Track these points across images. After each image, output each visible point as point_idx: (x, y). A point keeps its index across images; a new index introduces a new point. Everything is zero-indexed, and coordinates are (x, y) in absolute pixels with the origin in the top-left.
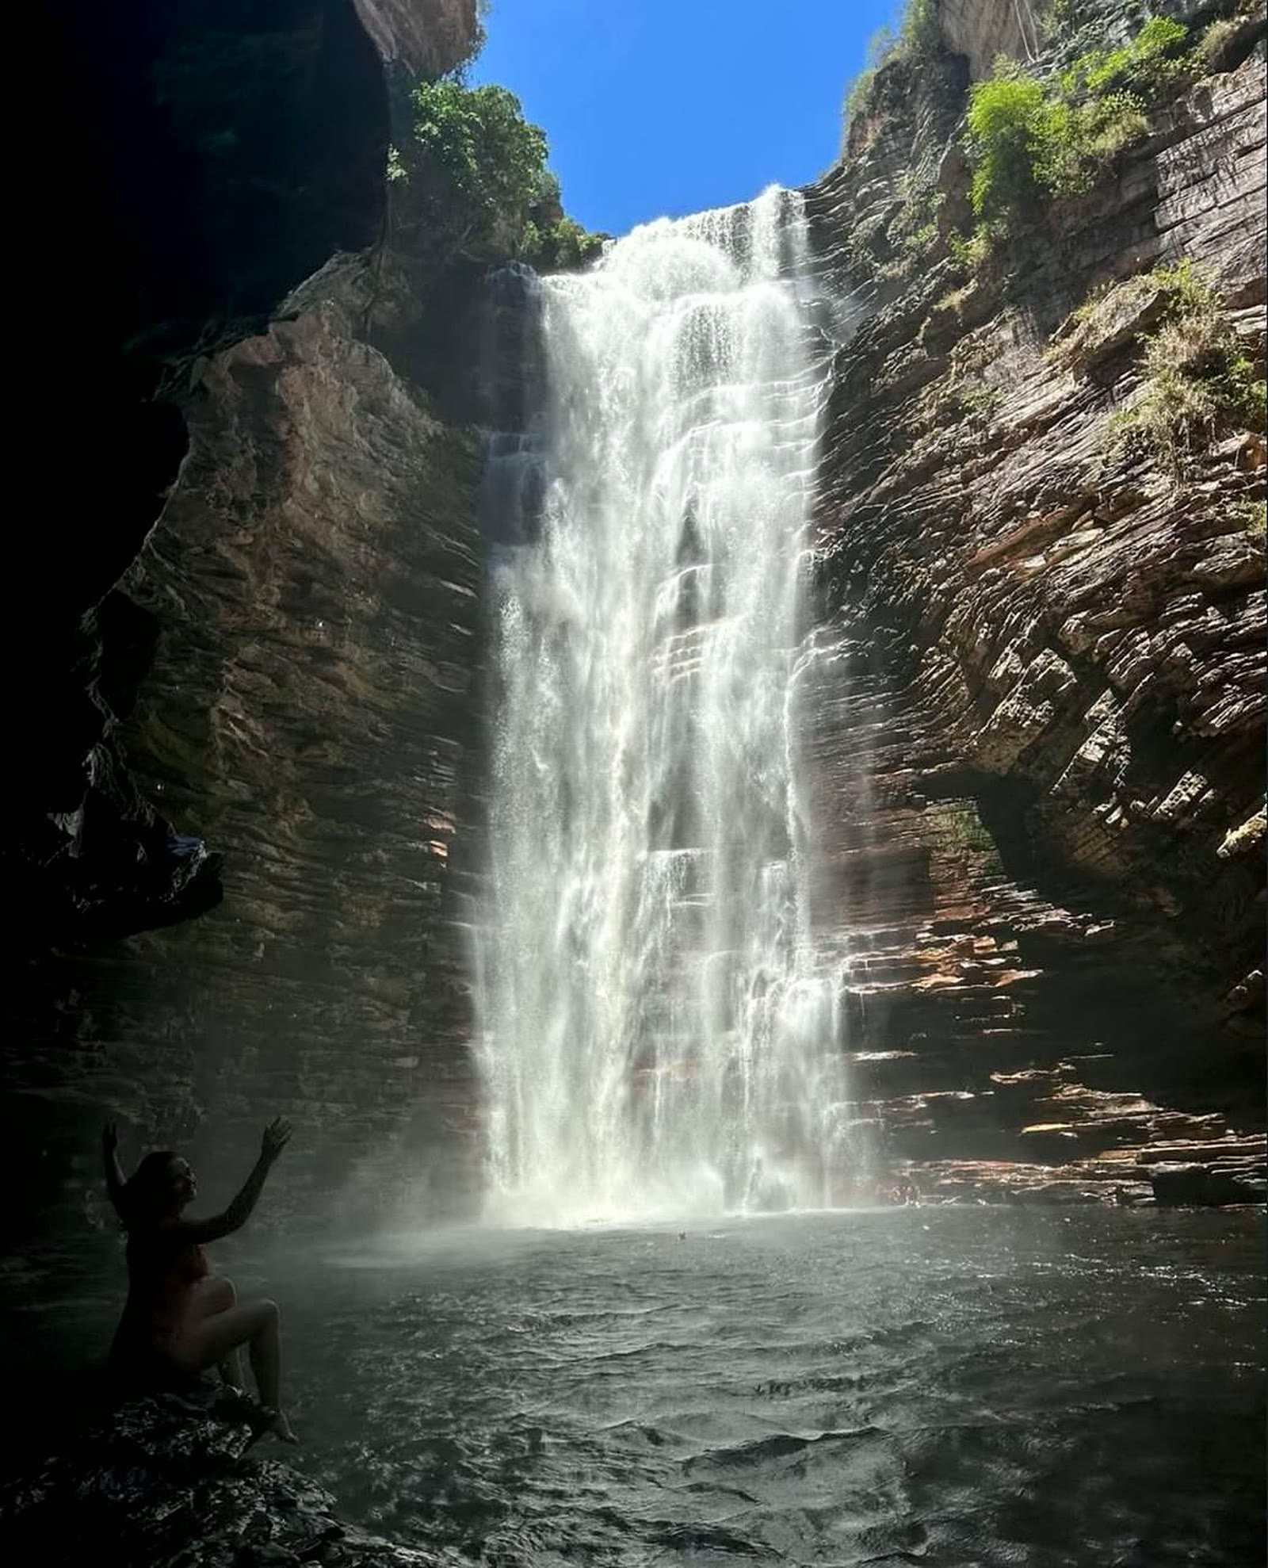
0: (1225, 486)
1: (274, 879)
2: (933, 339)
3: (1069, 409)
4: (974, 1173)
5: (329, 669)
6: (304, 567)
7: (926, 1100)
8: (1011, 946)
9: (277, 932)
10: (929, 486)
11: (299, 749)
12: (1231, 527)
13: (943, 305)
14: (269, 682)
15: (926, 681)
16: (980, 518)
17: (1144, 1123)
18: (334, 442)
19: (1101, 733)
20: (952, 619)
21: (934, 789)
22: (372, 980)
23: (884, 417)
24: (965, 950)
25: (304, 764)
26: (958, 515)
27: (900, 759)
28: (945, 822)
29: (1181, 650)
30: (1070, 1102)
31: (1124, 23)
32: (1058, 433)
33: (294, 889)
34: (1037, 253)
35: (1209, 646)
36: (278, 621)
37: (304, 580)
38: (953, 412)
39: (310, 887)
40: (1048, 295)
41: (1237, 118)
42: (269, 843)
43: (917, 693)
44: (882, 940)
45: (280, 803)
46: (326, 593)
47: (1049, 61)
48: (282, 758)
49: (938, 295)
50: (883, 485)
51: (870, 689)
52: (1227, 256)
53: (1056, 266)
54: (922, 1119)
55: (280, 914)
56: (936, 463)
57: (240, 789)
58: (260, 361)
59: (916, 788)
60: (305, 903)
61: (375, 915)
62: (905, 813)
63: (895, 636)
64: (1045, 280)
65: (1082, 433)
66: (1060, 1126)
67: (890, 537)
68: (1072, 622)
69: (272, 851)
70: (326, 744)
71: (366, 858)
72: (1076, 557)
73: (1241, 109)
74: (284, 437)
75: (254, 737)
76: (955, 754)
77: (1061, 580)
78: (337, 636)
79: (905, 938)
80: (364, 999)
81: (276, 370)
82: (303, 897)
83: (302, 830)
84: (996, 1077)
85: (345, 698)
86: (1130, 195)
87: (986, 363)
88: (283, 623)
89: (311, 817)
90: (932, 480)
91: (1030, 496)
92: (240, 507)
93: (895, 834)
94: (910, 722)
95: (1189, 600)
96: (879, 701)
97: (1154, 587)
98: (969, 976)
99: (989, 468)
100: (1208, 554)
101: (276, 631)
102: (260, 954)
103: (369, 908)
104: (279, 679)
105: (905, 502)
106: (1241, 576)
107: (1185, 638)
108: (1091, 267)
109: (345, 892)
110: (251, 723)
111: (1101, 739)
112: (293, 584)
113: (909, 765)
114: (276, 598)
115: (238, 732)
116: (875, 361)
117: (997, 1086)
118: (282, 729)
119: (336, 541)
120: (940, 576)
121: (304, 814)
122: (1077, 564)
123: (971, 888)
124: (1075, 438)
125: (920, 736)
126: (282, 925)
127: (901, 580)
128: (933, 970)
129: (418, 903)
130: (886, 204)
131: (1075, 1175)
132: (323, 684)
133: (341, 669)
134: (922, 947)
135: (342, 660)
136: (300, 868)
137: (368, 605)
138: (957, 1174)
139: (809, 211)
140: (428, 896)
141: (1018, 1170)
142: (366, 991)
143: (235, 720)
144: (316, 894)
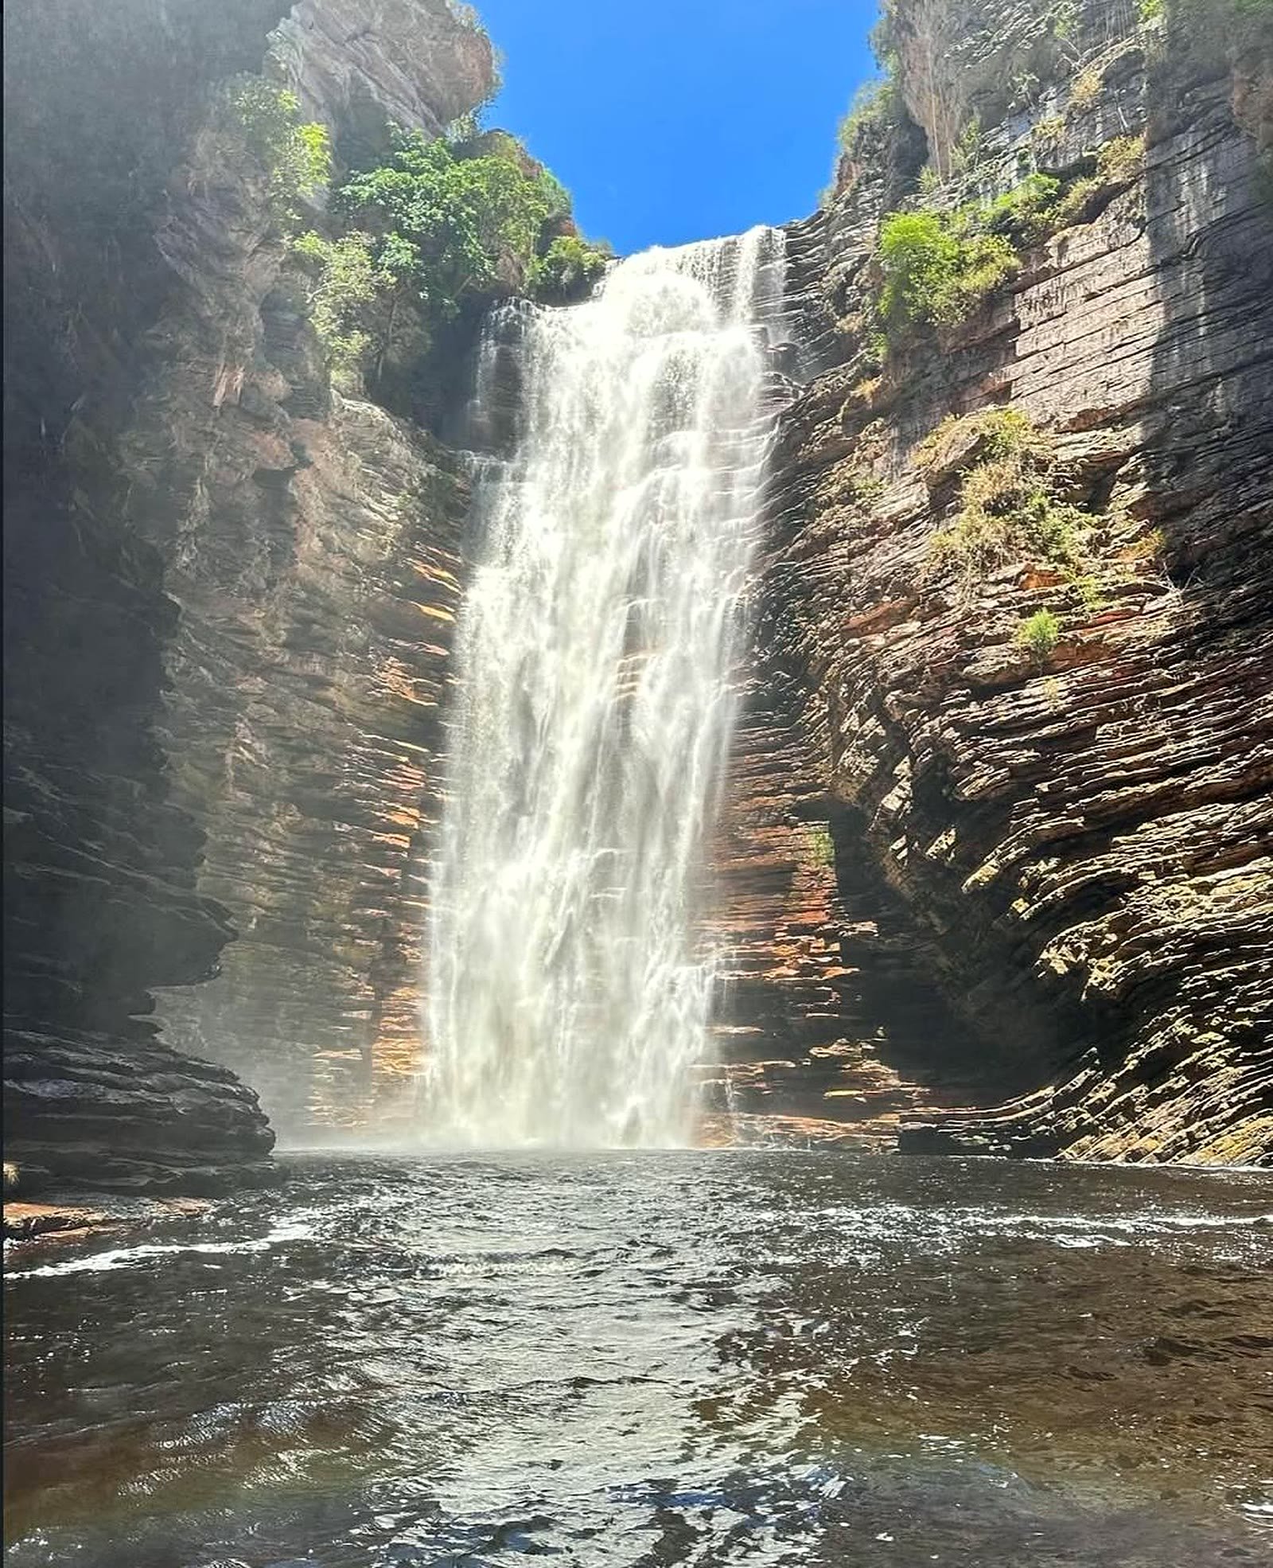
0: (1002, 605)
1: (268, 868)
2: (851, 418)
3: (917, 516)
4: (790, 1126)
5: (322, 693)
6: (305, 612)
7: (764, 1067)
8: (836, 947)
9: (267, 908)
10: (824, 557)
11: (293, 761)
12: (998, 640)
13: (857, 392)
14: (272, 711)
15: (807, 721)
16: (852, 593)
17: (910, 1093)
18: (339, 500)
19: (902, 788)
20: (829, 672)
21: (805, 813)
22: (339, 948)
23: (805, 484)
24: (804, 949)
25: (296, 773)
26: (841, 585)
27: (781, 786)
28: (812, 842)
29: (950, 734)
30: (865, 1075)
31: (1015, 164)
32: (909, 534)
33: (280, 875)
34: (927, 362)
35: (971, 731)
36: (284, 657)
37: (308, 622)
38: (848, 496)
39: (294, 873)
40: (931, 401)
41: (1088, 266)
42: (265, 839)
43: (800, 731)
44: (752, 935)
45: (275, 809)
46: (323, 631)
47: (954, 191)
48: (280, 769)
49: (856, 382)
50: (797, 545)
51: (766, 724)
52: (1066, 387)
53: (939, 377)
54: (760, 1081)
55: (270, 895)
56: (832, 537)
57: (244, 798)
58: (277, 468)
59: (794, 811)
60: (291, 886)
61: (345, 896)
62: (782, 830)
63: (787, 680)
64: (930, 387)
65: (923, 538)
66: (855, 1093)
67: (792, 595)
68: (890, 698)
69: (267, 846)
70: (314, 757)
71: (341, 849)
72: (901, 645)
73: (1091, 260)
74: (295, 525)
75: (258, 756)
76: (822, 785)
77: (887, 662)
78: (330, 667)
79: (769, 935)
80: (332, 963)
81: (289, 473)
82: (288, 882)
83: (290, 828)
84: (814, 1051)
85: (333, 715)
86: (1000, 324)
87: (877, 455)
88: (287, 658)
89: (299, 817)
90: (827, 551)
91: (886, 582)
92: (256, 594)
93: (772, 848)
94: (792, 755)
95: (959, 694)
96: (772, 735)
97: (942, 679)
98: (804, 970)
99: (864, 551)
100: (976, 660)
101: (282, 665)
102: (252, 926)
103: (341, 889)
104: (280, 710)
105: (808, 566)
106: (999, 678)
107: (954, 724)
108: (965, 382)
109: (322, 876)
110: (257, 745)
111: (901, 793)
112: (296, 625)
113: (788, 791)
114: (284, 636)
115: (246, 753)
116: (808, 428)
117: (814, 1058)
118: (281, 745)
119: (334, 584)
120: (826, 634)
121: (294, 815)
122: (900, 651)
123: (826, 897)
124: (918, 542)
125: (798, 767)
126: (270, 904)
127: (798, 634)
128: (781, 963)
129: (381, 887)
130: (855, 252)
131: (859, 1130)
132: (316, 706)
133: (331, 693)
134: (777, 944)
135: (332, 685)
136: (286, 858)
137: (358, 634)
138: (780, 1126)
139: (792, 250)
140: (390, 881)
141: (823, 1126)
142: (334, 957)
143: (244, 745)
144: (299, 879)
